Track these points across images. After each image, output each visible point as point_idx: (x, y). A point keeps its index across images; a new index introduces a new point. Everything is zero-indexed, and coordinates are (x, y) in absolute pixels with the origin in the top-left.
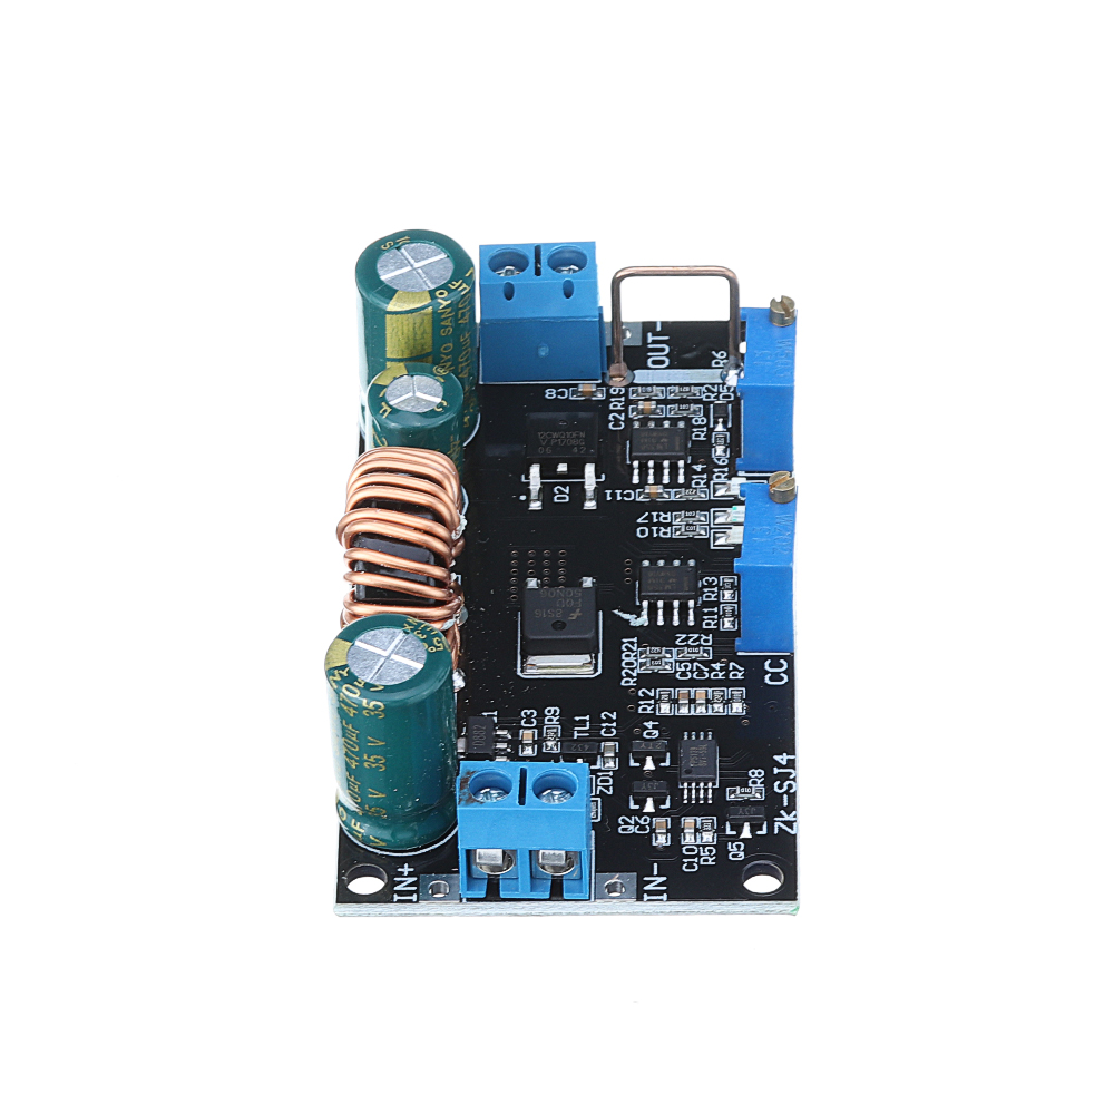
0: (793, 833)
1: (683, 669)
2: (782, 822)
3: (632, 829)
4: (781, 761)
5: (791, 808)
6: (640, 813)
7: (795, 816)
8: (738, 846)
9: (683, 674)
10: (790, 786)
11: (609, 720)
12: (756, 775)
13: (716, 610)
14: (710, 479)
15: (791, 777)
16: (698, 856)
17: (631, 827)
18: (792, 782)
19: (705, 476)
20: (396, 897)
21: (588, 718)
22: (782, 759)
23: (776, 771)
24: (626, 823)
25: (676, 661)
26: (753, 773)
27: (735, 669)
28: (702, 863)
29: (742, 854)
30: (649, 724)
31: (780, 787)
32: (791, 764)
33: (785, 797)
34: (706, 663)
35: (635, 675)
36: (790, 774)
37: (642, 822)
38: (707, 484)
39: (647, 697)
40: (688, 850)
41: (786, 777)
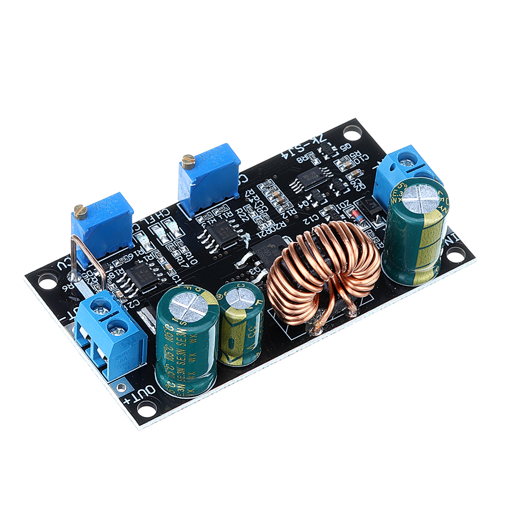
0: (322, 135)
1: (262, 210)
2: (319, 141)
3: (361, 184)
4: (287, 156)
5: (311, 141)
6: (351, 186)
7: (313, 138)
8: (343, 148)
9: (265, 209)
10: (298, 147)
11: (309, 220)
13: (220, 216)
14: (145, 255)
16: (358, 157)
17: (360, 185)
18: (295, 147)
19: (145, 257)
20: (457, 240)
23: (293, 155)
24: (359, 188)
25: (259, 215)
26: (301, 161)
27: (248, 194)
28: (361, 154)
29: (345, 145)
30: (301, 207)
31: (301, 150)
32: (286, 152)
33: (304, 146)
34: (253, 205)
35: (277, 225)
36: (291, 150)
37: (355, 183)
38: (148, 254)
39: (287, 214)
40: (358, 162)
41: (294, 151)
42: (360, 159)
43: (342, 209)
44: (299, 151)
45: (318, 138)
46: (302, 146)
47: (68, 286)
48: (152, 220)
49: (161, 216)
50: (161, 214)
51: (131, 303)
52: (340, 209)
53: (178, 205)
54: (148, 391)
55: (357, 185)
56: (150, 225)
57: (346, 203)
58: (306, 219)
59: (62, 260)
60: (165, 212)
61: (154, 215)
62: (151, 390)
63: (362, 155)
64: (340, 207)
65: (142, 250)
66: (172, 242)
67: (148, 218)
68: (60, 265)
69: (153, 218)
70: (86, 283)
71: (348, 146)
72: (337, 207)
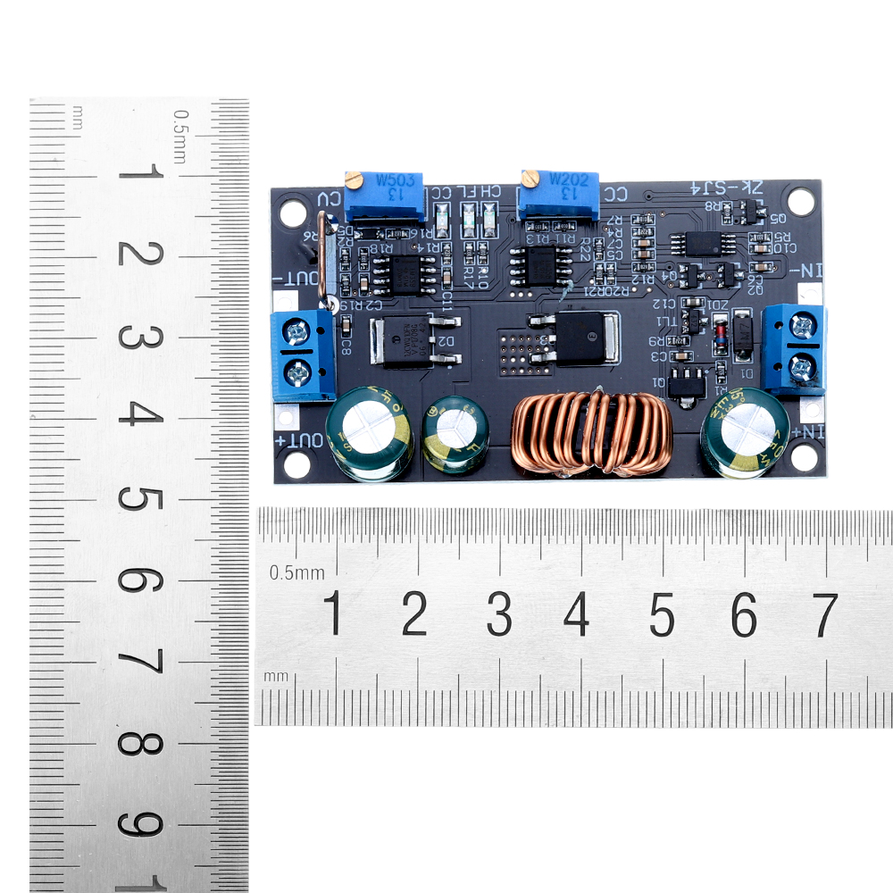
42: (783, 247)
43: (712, 310)
44: (717, 193)
45: (754, 184)
46: (725, 186)
47: (312, 234)
49: (486, 194)
50: (489, 191)
51: (372, 302)
53: (517, 188)
54: (313, 440)
55: (754, 284)
56: (466, 199)
59: (328, 190)
60: (495, 190)
62: (318, 442)
63: (789, 243)
64: (711, 306)
65: (433, 232)
66: (476, 241)
67: (469, 188)
68: (323, 198)
69: (474, 191)
70: (337, 242)
71: (782, 219)
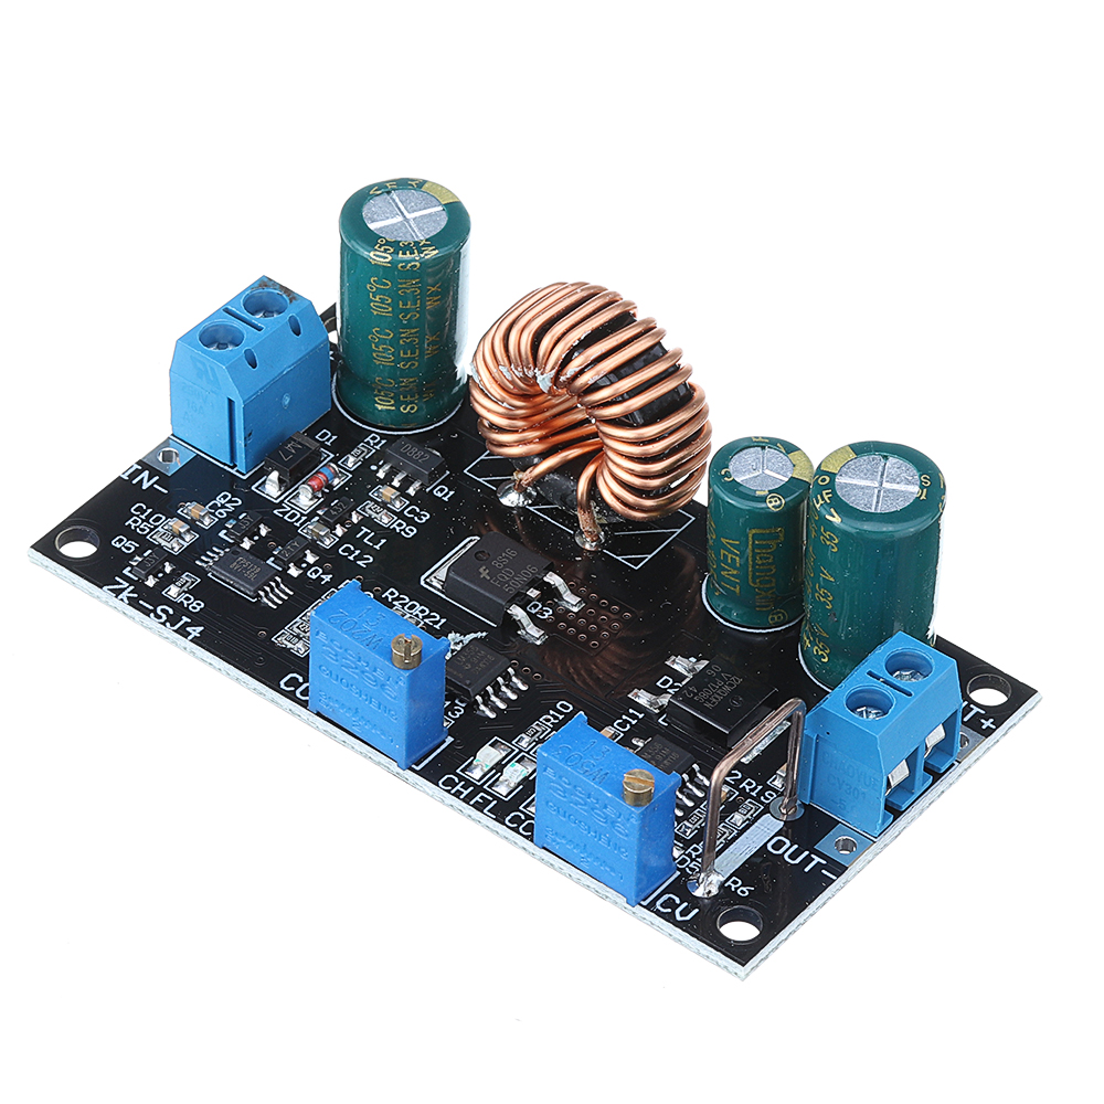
0: (105, 588)
2: (124, 590)
3: (219, 501)
4: (194, 628)
5: (133, 603)
7: (122, 600)
8: (128, 549)
10: (160, 617)
11: (359, 558)
12: (194, 605)
15: (168, 624)
16: (147, 520)
17: (223, 502)
18: (162, 621)
21: (377, 547)
22: (195, 631)
23: (185, 619)
24: (230, 501)
28: (135, 517)
29: (118, 545)
30: (327, 578)
32: (183, 632)
33: (151, 608)
35: (396, 603)
36: (173, 626)
40: (159, 518)
41: (172, 620)
48: (482, 798)
52: (304, 518)
57: (284, 513)
58: (358, 562)
61: (466, 800)
72: (302, 525)
